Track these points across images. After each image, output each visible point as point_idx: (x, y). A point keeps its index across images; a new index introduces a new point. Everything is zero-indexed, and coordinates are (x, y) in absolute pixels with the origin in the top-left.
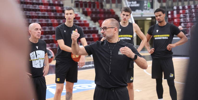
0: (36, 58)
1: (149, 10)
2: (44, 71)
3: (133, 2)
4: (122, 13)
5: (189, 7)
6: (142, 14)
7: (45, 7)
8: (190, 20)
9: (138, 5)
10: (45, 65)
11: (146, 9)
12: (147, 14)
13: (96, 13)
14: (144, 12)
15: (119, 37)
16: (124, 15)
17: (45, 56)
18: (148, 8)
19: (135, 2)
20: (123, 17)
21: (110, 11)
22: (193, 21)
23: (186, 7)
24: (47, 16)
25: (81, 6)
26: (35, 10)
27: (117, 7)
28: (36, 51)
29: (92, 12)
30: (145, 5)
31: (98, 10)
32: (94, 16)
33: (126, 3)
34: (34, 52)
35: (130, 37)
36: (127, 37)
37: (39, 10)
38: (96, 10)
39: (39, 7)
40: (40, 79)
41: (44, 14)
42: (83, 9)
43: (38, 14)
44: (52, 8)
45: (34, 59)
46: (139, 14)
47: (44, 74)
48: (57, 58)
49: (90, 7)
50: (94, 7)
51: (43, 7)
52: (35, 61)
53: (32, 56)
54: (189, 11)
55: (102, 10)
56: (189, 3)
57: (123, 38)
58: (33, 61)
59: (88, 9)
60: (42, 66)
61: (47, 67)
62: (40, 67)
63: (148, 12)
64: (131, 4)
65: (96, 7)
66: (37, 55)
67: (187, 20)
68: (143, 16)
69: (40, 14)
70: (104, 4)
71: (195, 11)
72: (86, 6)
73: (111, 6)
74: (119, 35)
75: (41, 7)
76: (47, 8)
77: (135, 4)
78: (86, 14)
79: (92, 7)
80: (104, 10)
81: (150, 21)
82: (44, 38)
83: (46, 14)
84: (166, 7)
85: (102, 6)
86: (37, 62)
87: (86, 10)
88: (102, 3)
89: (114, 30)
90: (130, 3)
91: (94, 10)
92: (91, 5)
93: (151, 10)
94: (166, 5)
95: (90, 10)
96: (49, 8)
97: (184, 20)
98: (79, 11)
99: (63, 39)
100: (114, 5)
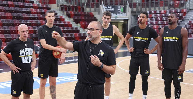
0: (24, 55)
1: (122, 13)
2: (32, 67)
3: (109, 7)
4: (103, 16)
5: (155, 12)
6: (116, 17)
7: (35, 10)
8: (156, 23)
9: (113, 9)
10: (33, 61)
11: (120, 13)
12: (121, 18)
13: (78, 15)
14: (118, 15)
15: (101, 38)
16: (105, 18)
17: (33, 53)
18: (121, 12)
19: (111, 7)
20: (104, 20)
21: (90, 14)
22: (158, 24)
23: (153, 12)
24: (37, 18)
25: (66, 10)
26: (27, 13)
27: (95, 11)
28: (25, 49)
29: (75, 15)
30: (119, 9)
31: (80, 13)
32: (76, 18)
33: (103, 7)
34: (23, 49)
35: (110, 38)
36: (107, 38)
37: (30, 13)
38: (78, 13)
39: (30, 10)
40: (28, 74)
41: (34, 16)
42: (67, 12)
43: (29, 15)
44: (41, 11)
45: (23, 55)
46: (114, 18)
47: (32, 69)
48: (40, 56)
49: (73, 10)
50: (76, 10)
51: (33, 10)
52: (24, 57)
53: (22, 53)
54: (155, 15)
55: (83, 13)
56: (155, 9)
57: (104, 39)
58: (22, 58)
59: (71, 12)
60: (30, 62)
61: (34, 63)
62: (28, 63)
63: (121, 15)
64: (108, 8)
65: (78, 11)
66: (26, 52)
67: (154, 23)
68: (117, 18)
69: (31, 16)
70: (84, 8)
71: (160, 15)
72: (69, 10)
73: (90, 10)
74: (102, 36)
75: (32, 10)
76: (37, 10)
77: (110, 9)
78: (69, 16)
79: (74, 11)
80: (85, 13)
81: (123, 23)
82: (34, 36)
83: (36, 16)
84: (136, 12)
85: (83, 10)
86: (26, 58)
87: (69, 13)
88: (83, 7)
89: (99, 32)
90: (106, 7)
91: (76, 13)
92: (74, 8)
93: (124, 13)
94: (136, 10)
95: (73, 13)
96: (38, 10)
97: (151, 23)
98: (64, 14)
99: (45, 39)
100: (93, 9)
